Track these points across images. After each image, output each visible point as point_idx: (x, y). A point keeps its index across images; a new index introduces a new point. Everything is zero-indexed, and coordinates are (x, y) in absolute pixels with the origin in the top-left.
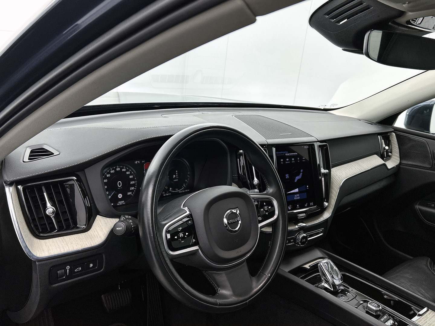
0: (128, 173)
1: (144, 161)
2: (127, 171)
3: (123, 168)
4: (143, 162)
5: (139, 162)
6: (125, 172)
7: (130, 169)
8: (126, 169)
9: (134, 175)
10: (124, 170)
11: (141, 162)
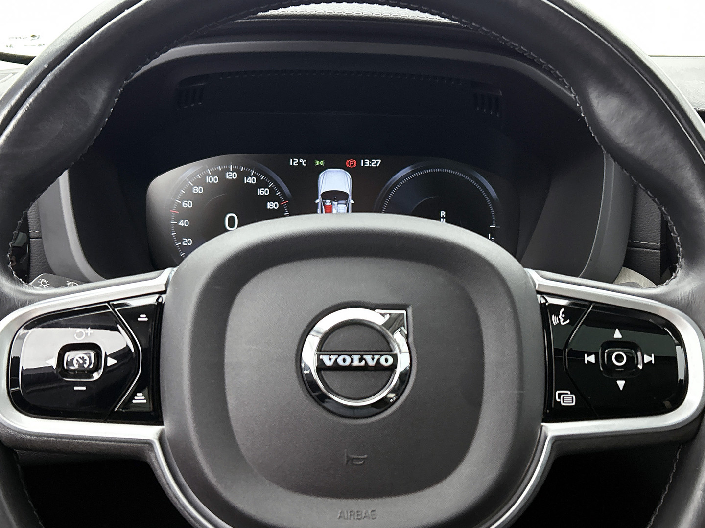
0: (261, 192)
1: (322, 163)
2: (261, 184)
3: (248, 175)
4: (318, 163)
5: (303, 162)
6: (254, 188)
7: (272, 180)
8: (258, 178)
9: (284, 203)
10: (250, 180)
11: (310, 163)
